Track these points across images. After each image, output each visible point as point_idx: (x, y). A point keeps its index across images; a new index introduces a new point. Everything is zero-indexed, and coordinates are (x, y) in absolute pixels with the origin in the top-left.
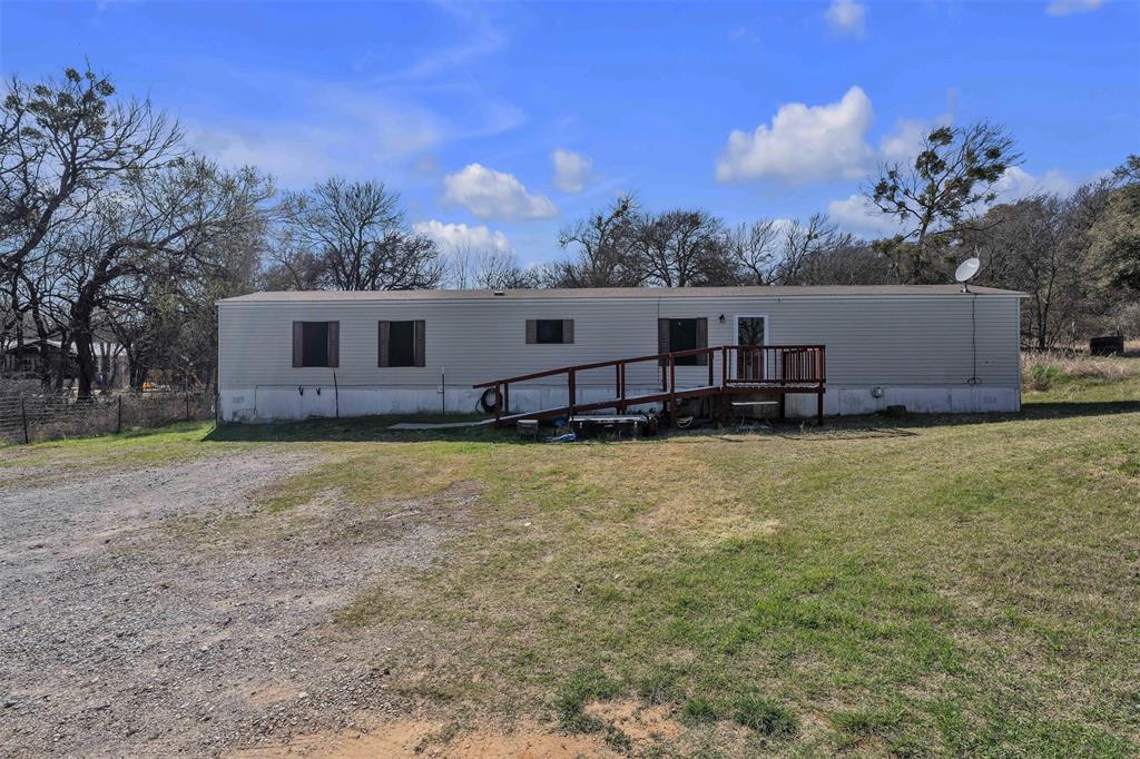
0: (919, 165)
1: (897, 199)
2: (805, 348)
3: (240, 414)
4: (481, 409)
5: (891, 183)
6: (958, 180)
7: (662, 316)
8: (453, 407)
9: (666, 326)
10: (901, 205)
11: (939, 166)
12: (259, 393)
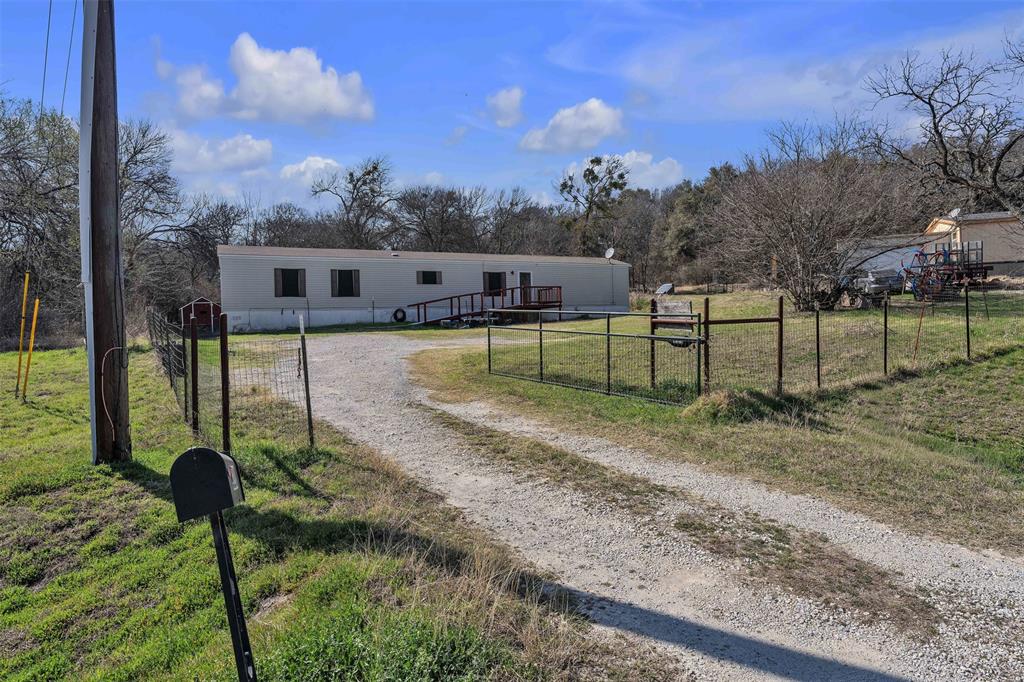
0: (585, 176)
1: (573, 194)
2: (551, 288)
3: (238, 327)
4: (394, 320)
5: (569, 183)
6: (605, 188)
7: (486, 271)
8: (378, 319)
9: (487, 276)
10: (575, 198)
11: (595, 178)
12: (252, 313)
